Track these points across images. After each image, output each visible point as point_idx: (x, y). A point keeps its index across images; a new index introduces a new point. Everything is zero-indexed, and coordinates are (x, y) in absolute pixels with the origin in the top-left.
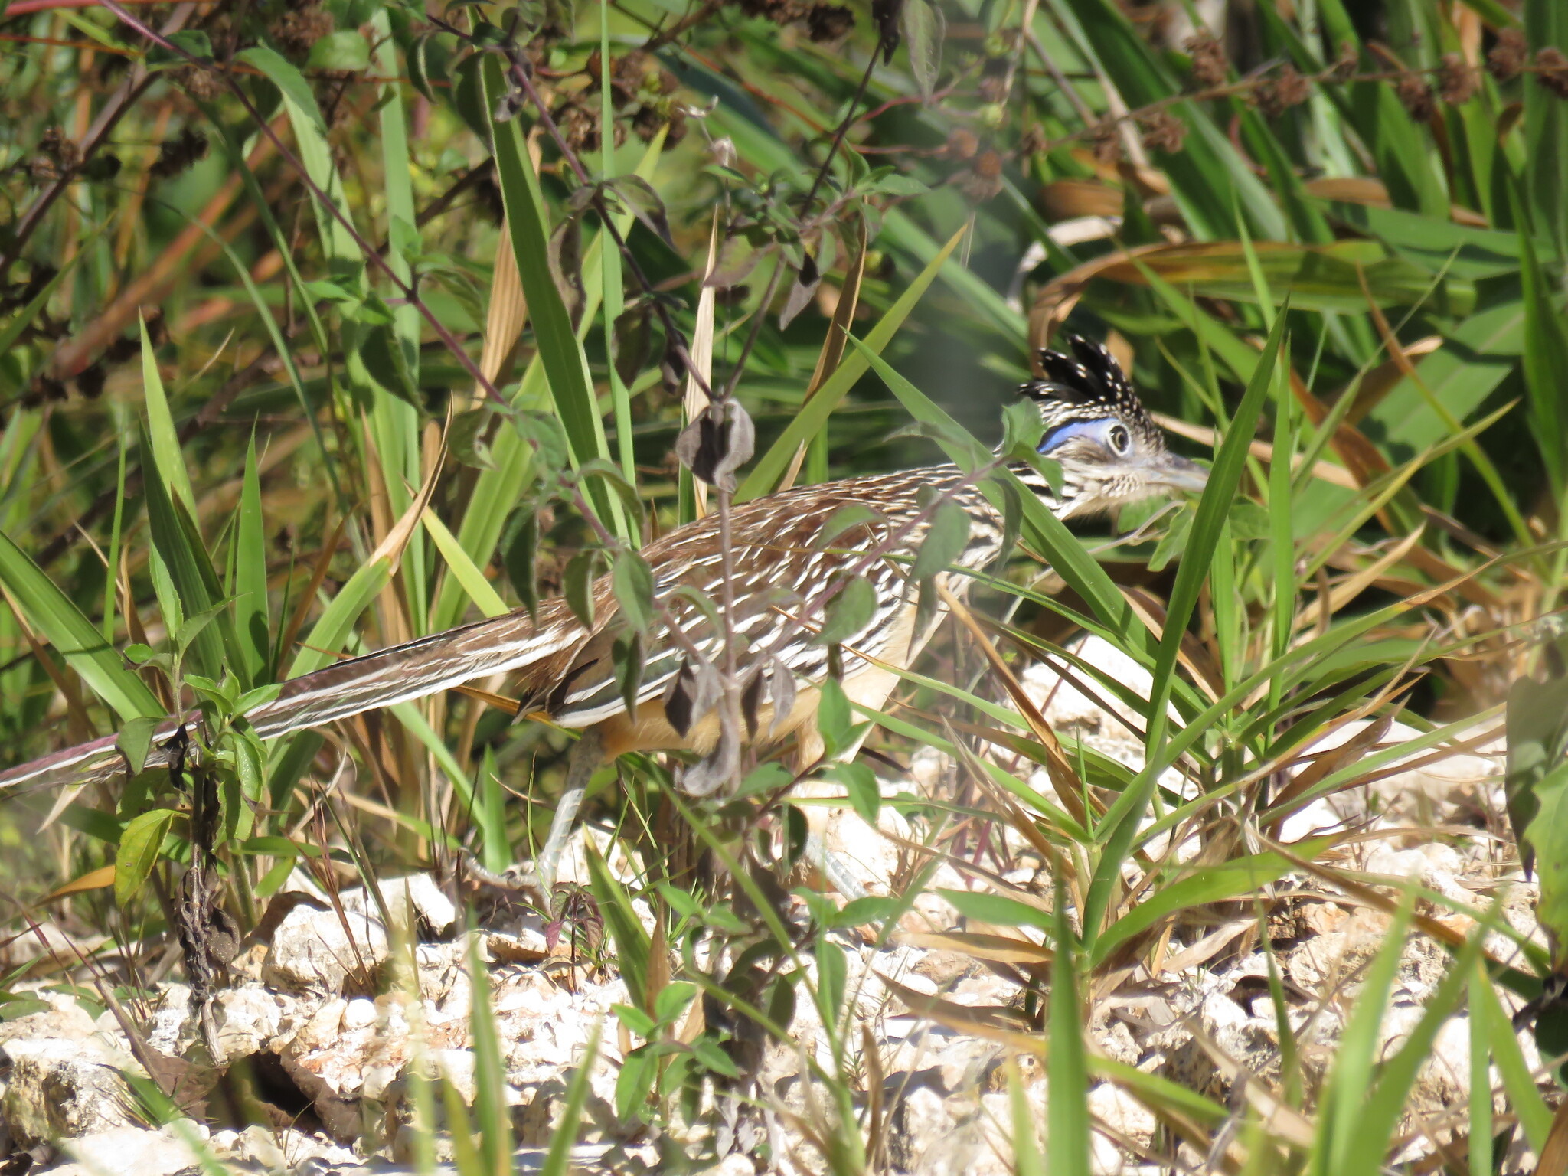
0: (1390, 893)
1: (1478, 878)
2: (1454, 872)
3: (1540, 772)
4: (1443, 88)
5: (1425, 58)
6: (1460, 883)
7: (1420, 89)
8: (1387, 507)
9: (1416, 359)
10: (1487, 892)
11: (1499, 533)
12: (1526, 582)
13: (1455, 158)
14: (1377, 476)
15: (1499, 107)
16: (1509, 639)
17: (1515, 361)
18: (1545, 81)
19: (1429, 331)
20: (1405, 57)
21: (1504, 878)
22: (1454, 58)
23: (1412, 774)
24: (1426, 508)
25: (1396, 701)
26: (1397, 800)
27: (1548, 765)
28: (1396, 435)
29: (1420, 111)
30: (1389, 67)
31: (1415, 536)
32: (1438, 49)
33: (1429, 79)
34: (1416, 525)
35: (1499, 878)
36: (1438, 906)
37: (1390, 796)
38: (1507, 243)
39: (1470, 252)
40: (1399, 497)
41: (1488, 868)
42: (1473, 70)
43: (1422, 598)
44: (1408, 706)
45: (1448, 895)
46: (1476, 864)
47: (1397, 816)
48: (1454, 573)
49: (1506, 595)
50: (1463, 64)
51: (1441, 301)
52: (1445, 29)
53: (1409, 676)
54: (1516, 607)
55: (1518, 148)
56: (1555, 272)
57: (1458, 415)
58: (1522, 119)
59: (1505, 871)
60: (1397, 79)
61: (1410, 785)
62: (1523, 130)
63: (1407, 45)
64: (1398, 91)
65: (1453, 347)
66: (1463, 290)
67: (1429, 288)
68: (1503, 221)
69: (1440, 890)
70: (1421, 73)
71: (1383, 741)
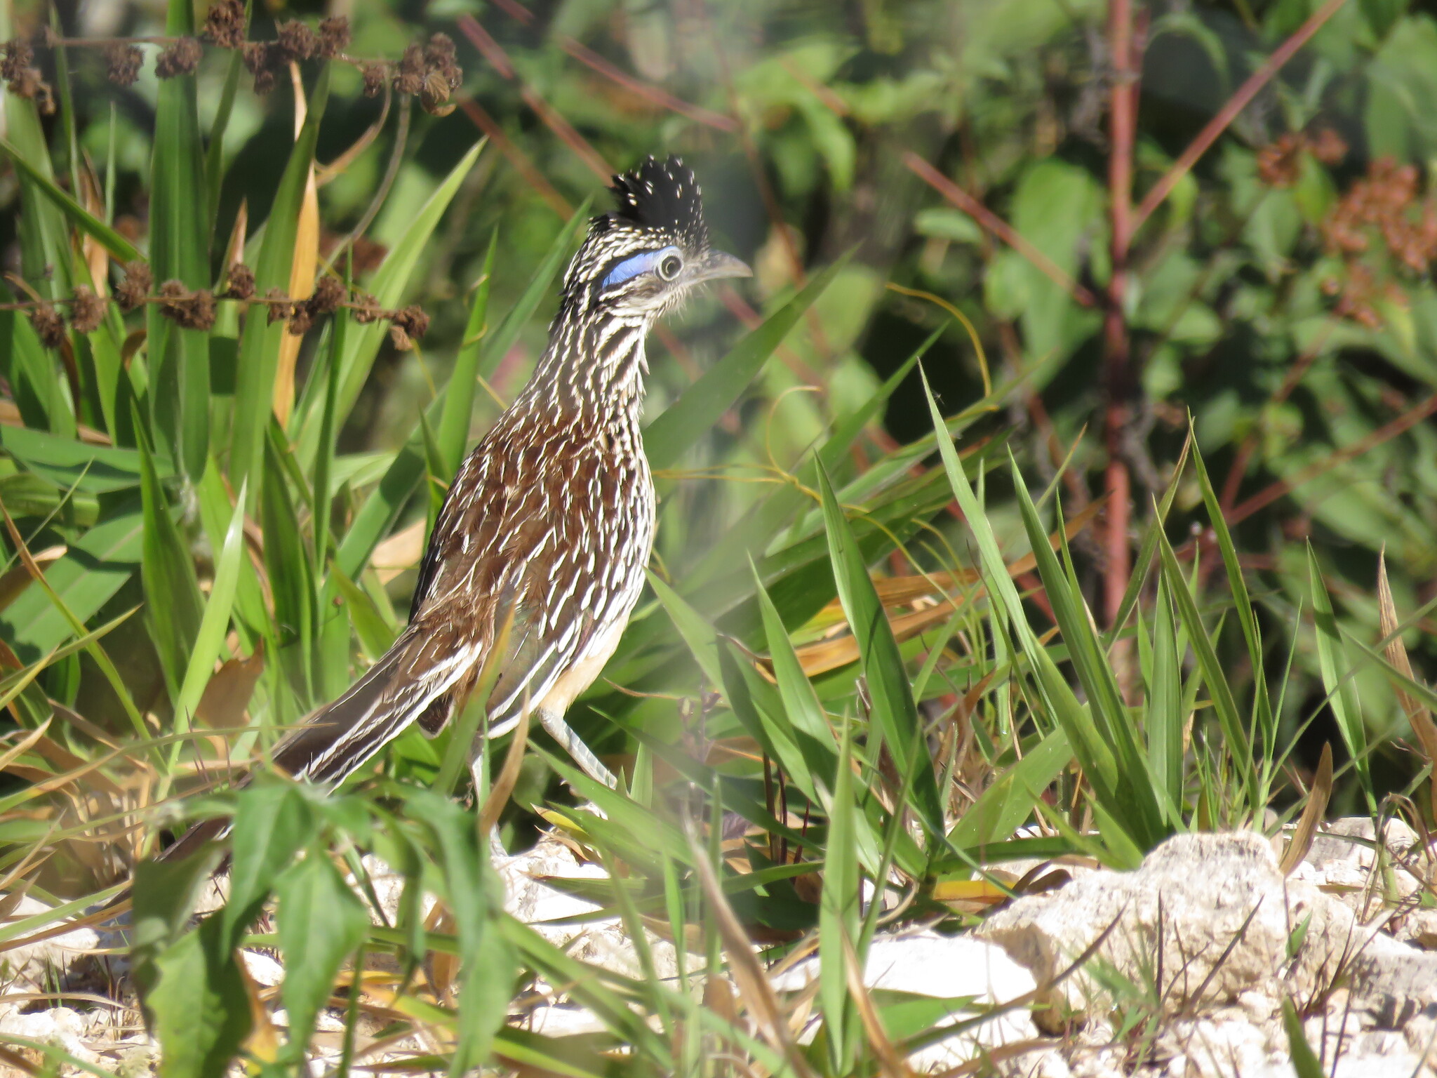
0: (21, 1051)
1: (101, 1041)
2: (78, 1034)
3: (161, 946)
4: (73, 317)
5: (56, 289)
6: (85, 1044)
7: (53, 319)
8: (17, 700)
9: (44, 565)
10: (111, 1053)
11: (119, 726)
12: (143, 770)
13: (82, 382)
14: (9, 672)
15: (123, 335)
16: (127, 824)
17: (134, 568)
18: (167, 311)
19: (57, 540)
20: (37, 289)
21: (125, 1041)
22: (84, 289)
23: (40, 944)
24: (51, 701)
25: (26, 877)
26: (25, 967)
27: (168, 939)
28: (22, 636)
29: (52, 339)
30: (22, 297)
31: (43, 728)
32: (68, 282)
33: (58, 308)
34: (44, 719)
35: (119, 1041)
36: (65, 1065)
37: (19, 965)
38: (129, 460)
39: (99, 469)
40: (27, 691)
41: (110, 1031)
42: (102, 300)
43: (52, 784)
44: (38, 883)
45: (74, 1054)
46: (98, 1027)
47: (25, 982)
48: (78, 762)
49: (124, 782)
50: (93, 294)
51: (69, 514)
52: (77, 263)
53: (40, 855)
54: (134, 794)
55: (141, 373)
56: (172, 487)
57: (81, 618)
58: (146, 344)
59: (126, 1035)
60: (32, 309)
61: (37, 954)
62: (144, 356)
63: (39, 276)
64: (32, 319)
65: (76, 554)
66: (88, 504)
67: (59, 502)
68: (126, 439)
69: (66, 1050)
70: (52, 303)
71: (16, 913)
